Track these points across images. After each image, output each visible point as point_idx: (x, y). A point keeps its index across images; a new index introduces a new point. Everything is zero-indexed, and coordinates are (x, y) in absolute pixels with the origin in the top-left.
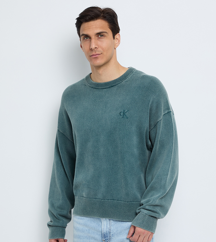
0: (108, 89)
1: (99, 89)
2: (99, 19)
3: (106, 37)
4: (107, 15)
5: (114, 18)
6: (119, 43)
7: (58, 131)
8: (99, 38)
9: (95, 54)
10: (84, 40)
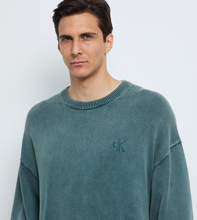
0: (95, 110)
1: (81, 109)
2: (84, 12)
3: (93, 39)
4: (97, 6)
5: (106, 11)
6: (111, 46)
7: (22, 163)
8: (85, 40)
9: (78, 62)
10: (64, 41)
